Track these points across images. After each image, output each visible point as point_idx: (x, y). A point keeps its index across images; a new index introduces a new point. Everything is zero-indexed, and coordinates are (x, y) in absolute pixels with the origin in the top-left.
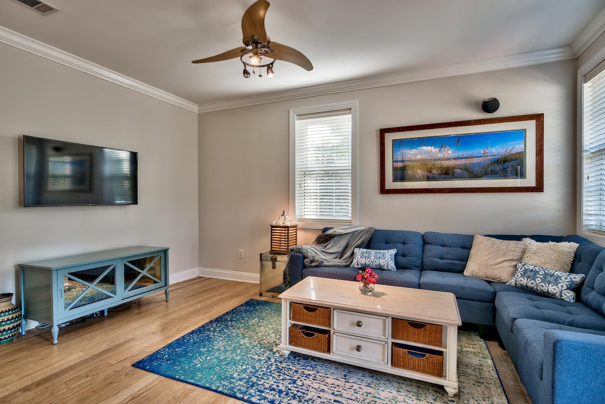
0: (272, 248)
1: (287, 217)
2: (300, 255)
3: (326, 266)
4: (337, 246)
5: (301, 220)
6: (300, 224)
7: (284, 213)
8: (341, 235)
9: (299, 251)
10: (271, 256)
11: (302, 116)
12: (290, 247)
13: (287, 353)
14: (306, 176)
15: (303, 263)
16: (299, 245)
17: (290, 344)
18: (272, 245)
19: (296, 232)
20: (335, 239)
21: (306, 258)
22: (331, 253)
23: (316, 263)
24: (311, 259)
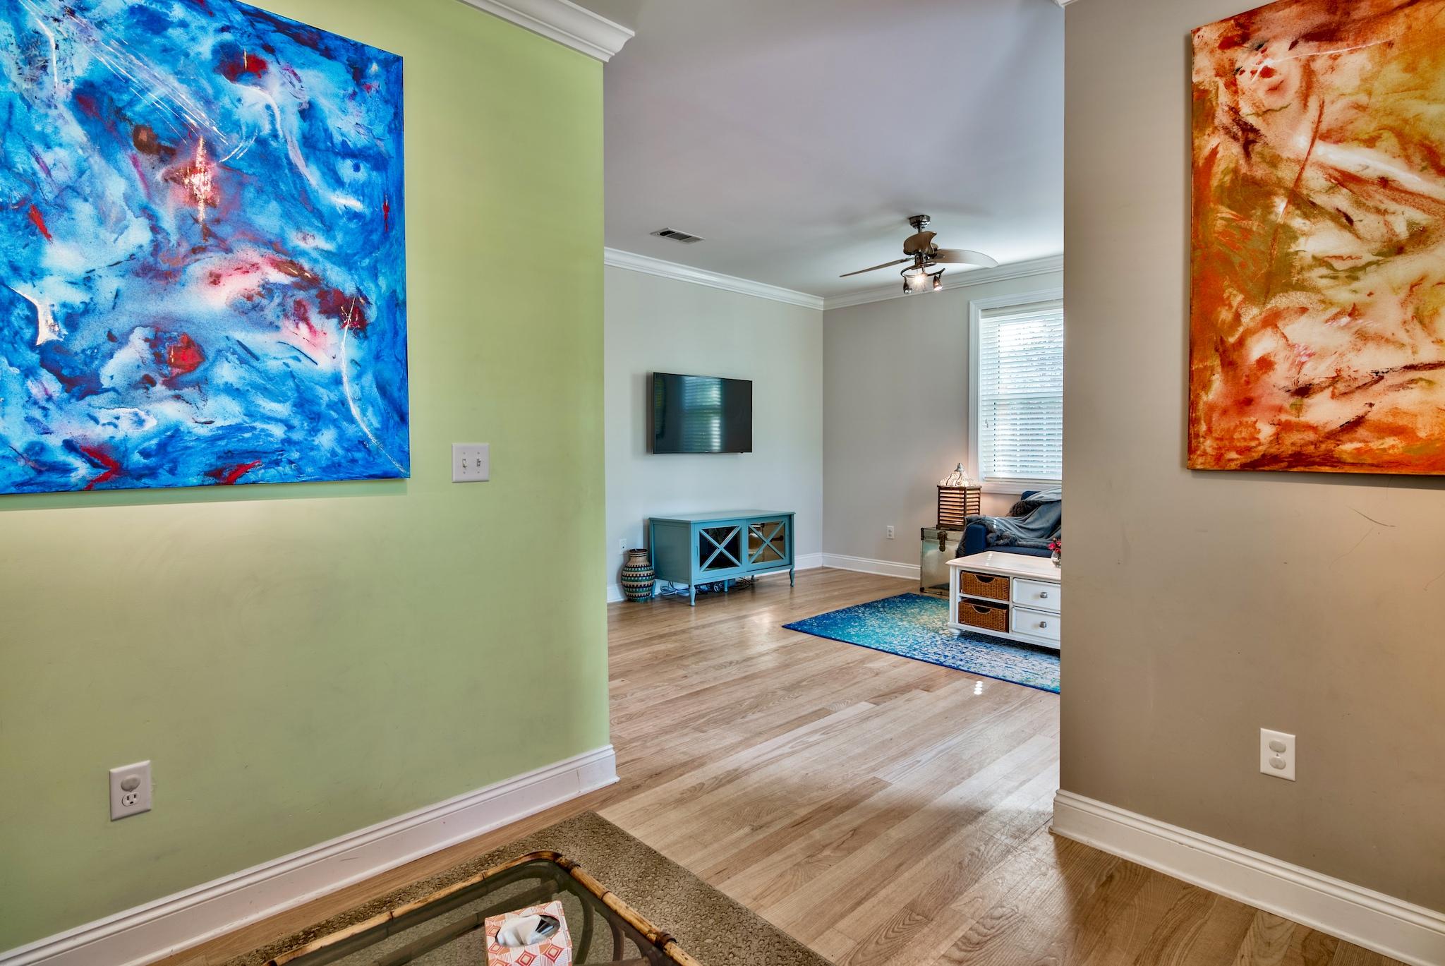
0: (939, 520)
1: (964, 474)
2: (981, 527)
3: (1019, 546)
4: (1044, 520)
5: (988, 479)
6: (985, 486)
7: (959, 467)
8: (1052, 502)
9: (980, 522)
10: (938, 531)
11: (989, 311)
12: (968, 516)
13: (957, 632)
14: (997, 408)
15: (986, 539)
16: (981, 515)
17: (960, 622)
18: (939, 516)
19: (979, 498)
20: (1040, 508)
21: (991, 532)
22: (1033, 530)
23: (1006, 541)
24: (998, 533)
